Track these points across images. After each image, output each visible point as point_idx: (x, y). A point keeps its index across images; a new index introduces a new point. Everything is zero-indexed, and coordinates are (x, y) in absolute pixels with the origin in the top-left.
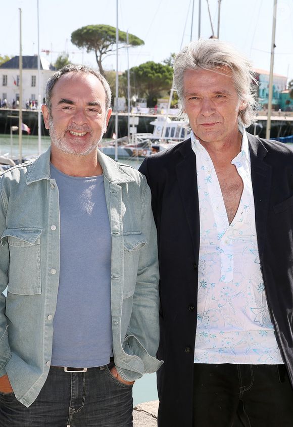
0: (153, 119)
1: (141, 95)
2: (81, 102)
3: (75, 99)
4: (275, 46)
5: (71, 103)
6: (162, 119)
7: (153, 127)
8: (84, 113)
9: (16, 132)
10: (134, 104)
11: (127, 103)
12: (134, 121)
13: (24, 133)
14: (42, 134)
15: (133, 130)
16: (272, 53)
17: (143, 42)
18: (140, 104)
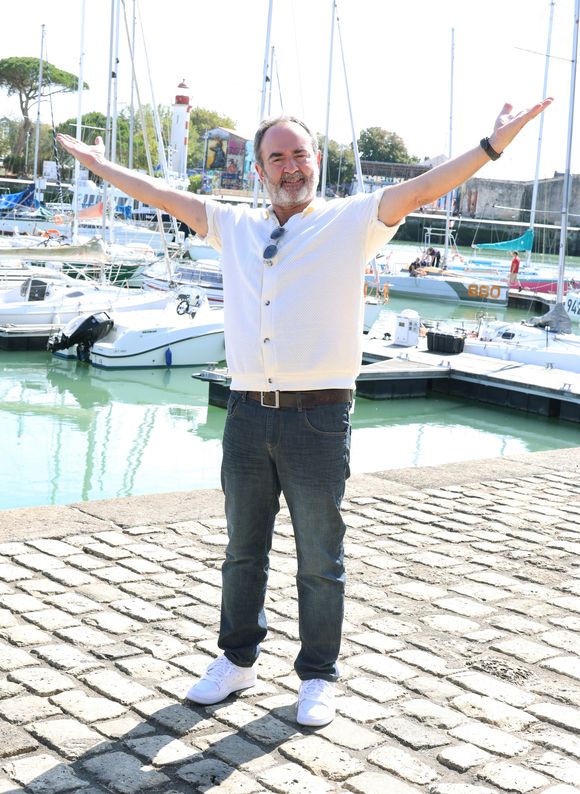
5: (279, 154)
17: (85, 86)
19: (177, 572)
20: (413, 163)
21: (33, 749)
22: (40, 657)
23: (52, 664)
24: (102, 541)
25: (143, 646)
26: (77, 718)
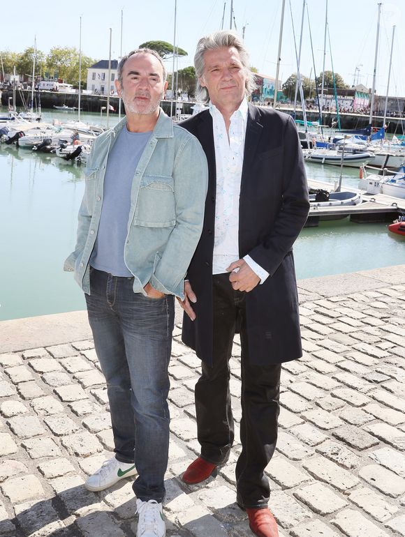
0: (193, 105)
1: (184, 89)
2: (144, 73)
3: (140, 71)
4: (280, 59)
5: (137, 73)
6: (199, 105)
7: (192, 110)
8: (147, 81)
9: (105, 111)
10: (179, 94)
11: (175, 94)
12: (179, 106)
13: (110, 111)
14: (121, 113)
15: (179, 112)
16: (278, 64)
17: (187, 54)
18: (183, 95)
19: (372, 326)
20: (347, 88)
21: (378, 444)
22: (339, 381)
23: (349, 386)
24: (321, 306)
25: (389, 374)
26: (386, 422)
